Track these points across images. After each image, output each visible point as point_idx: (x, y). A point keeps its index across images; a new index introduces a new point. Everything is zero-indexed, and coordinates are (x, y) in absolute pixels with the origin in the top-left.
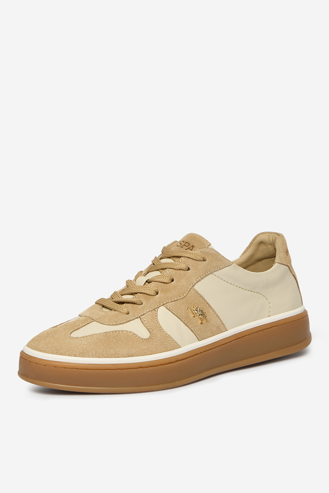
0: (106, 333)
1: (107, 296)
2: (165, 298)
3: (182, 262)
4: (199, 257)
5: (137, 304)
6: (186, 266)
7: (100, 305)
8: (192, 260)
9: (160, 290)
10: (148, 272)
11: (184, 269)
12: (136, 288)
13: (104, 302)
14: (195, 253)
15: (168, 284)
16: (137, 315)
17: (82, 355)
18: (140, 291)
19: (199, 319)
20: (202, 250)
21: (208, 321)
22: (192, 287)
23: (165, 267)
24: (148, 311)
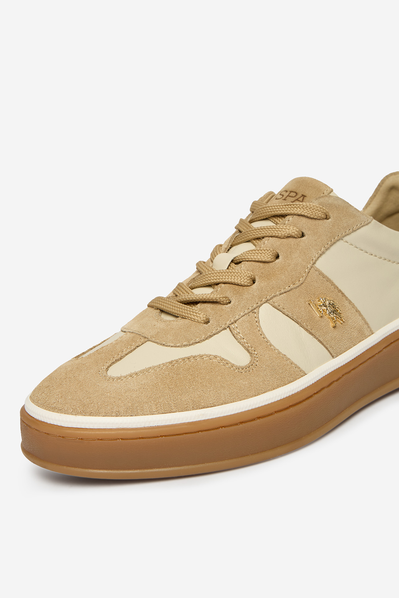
0: (171, 362)
1: (166, 291)
2: (269, 289)
3: (290, 224)
4: (319, 213)
5: (221, 304)
6: (297, 230)
7: (155, 309)
8: (307, 219)
9: (257, 275)
10: (232, 246)
11: (295, 236)
12: (216, 275)
13: (163, 304)
14: (311, 206)
15: (271, 264)
16: (224, 323)
17: (132, 412)
18: (223, 280)
19: (329, 320)
20: (322, 200)
21: (344, 322)
22: (313, 264)
23: (262, 234)
24: (242, 314)
